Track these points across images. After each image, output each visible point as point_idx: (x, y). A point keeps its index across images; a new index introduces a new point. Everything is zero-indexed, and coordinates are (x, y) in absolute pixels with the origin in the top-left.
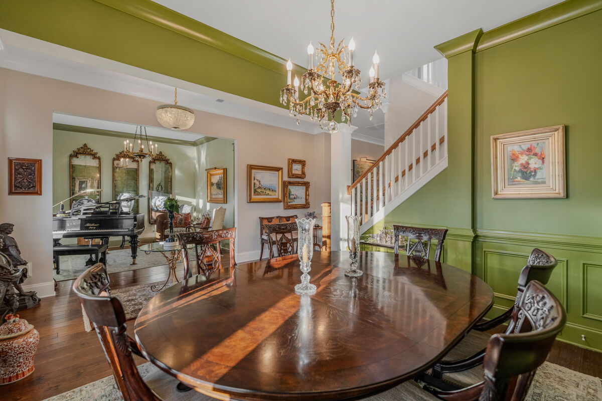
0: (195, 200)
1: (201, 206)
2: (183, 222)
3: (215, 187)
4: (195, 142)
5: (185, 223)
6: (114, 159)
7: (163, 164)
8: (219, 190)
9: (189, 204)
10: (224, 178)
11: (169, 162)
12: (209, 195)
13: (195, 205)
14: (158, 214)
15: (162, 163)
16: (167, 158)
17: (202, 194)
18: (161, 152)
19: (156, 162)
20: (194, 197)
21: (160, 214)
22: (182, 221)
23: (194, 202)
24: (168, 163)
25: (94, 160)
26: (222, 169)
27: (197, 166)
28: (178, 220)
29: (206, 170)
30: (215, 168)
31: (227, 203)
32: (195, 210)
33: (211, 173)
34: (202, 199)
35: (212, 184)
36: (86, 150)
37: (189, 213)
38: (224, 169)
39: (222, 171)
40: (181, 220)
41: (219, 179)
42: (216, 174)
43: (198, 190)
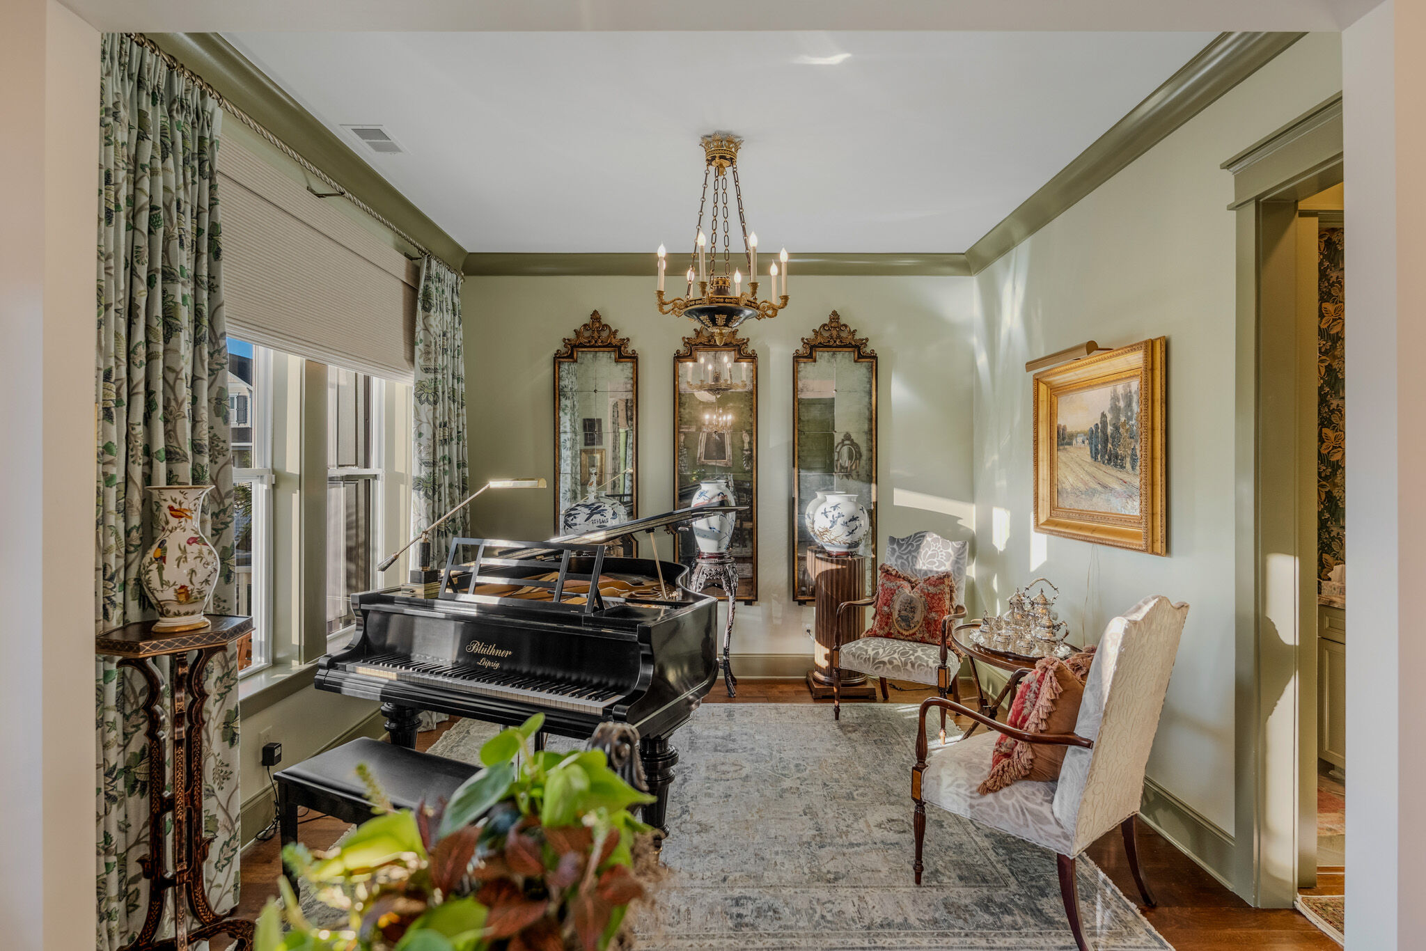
0: (974, 507)
1: (1000, 539)
2: (918, 617)
3: (1081, 452)
4: (971, 252)
5: (928, 623)
6: (679, 358)
7: (844, 360)
8: (1111, 470)
9: (947, 527)
10: (1148, 400)
11: (868, 350)
12: (1044, 490)
13: (974, 528)
14: (824, 566)
15: (839, 356)
16: (857, 337)
17: (1004, 483)
18: (835, 313)
19: (818, 354)
20: (969, 493)
21: (834, 567)
22: (913, 610)
23: (968, 516)
24: (861, 352)
25: (620, 366)
26: (1132, 348)
27: (982, 360)
28: (897, 606)
29: (1030, 365)
30: (1091, 347)
31: (1168, 550)
32: (973, 553)
33: (1058, 379)
34: (1006, 507)
35: (1062, 439)
36: (596, 335)
37: (947, 575)
38: (1149, 346)
39: (1136, 359)
40: (910, 606)
41: (1106, 406)
42: (1089, 384)
43: (988, 465)
